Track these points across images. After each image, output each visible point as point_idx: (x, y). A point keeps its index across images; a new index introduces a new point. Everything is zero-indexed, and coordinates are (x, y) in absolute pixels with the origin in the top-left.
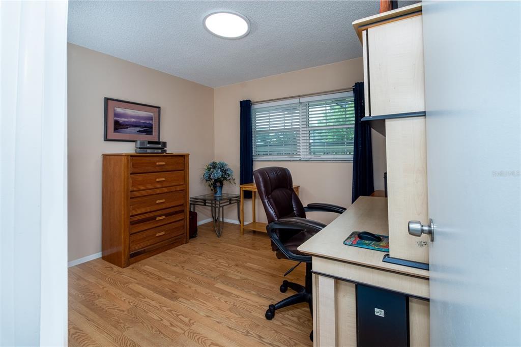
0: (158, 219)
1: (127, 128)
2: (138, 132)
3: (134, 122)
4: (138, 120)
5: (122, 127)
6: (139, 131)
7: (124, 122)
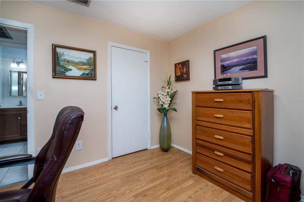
0: (216, 152)
1: (230, 69)
2: (240, 70)
3: (236, 62)
4: (240, 59)
5: (226, 69)
6: (242, 69)
7: (228, 64)
